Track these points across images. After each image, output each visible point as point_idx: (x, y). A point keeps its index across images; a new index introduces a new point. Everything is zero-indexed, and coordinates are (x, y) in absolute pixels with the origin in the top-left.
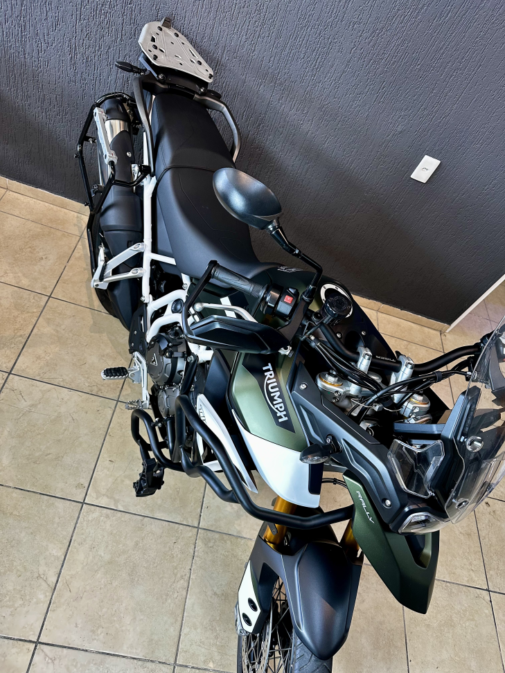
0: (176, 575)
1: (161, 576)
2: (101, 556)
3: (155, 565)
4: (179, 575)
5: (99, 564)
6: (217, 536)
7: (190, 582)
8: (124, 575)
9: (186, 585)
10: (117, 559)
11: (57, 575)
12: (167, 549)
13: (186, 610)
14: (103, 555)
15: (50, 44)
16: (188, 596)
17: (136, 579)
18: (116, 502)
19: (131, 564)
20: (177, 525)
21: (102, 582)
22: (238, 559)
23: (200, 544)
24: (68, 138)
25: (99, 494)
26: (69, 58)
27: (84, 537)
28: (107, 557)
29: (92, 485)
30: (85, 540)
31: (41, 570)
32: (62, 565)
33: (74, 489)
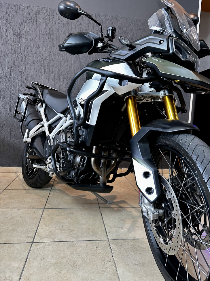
0: (104, 261)
1: (94, 263)
2: (49, 261)
3: (88, 259)
4: (106, 261)
5: (49, 265)
6: (122, 241)
7: (115, 262)
8: (68, 267)
9: (113, 264)
10: (61, 261)
11: (19, 276)
12: (93, 251)
13: (119, 276)
14: (51, 261)
15: (2, 106)
16: (117, 269)
17: (78, 267)
18: (53, 239)
19: (72, 261)
20: (95, 241)
21: (54, 273)
22: (140, 247)
23: (113, 245)
24: (10, 139)
25: (41, 238)
26: (9, 109)
27: (36, 255)
28: (54, 261)
29: (37, 235)
30: (37, 257)
31: (7, 276)
32: (23, 270)
33: (26, 239)
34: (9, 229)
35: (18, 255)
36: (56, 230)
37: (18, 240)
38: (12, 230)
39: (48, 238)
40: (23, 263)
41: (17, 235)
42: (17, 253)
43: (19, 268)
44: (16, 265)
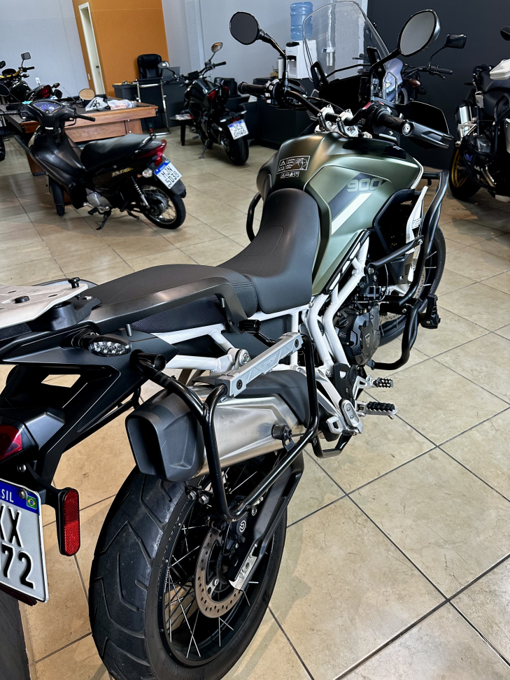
5: (448, 412)
10: (433, 408)
14: (442, 415)
18: (409, 432)
19: (425, 400)
25: (421, 444)
28: (440, 412)
29: (421, 452)
30: (451, 428)
31: (494, 432)
32: (476, 426)
33: (439, 458)
34: (446, 492)
35: (467, 444)
36: (390, 440)
37: (450, 464)
38: (443, 487)
39: (414, 438)
40: (470, 432)
41: (444, 472)
42: (466, 447)
43: (477, 431)
44: (478, 435)
